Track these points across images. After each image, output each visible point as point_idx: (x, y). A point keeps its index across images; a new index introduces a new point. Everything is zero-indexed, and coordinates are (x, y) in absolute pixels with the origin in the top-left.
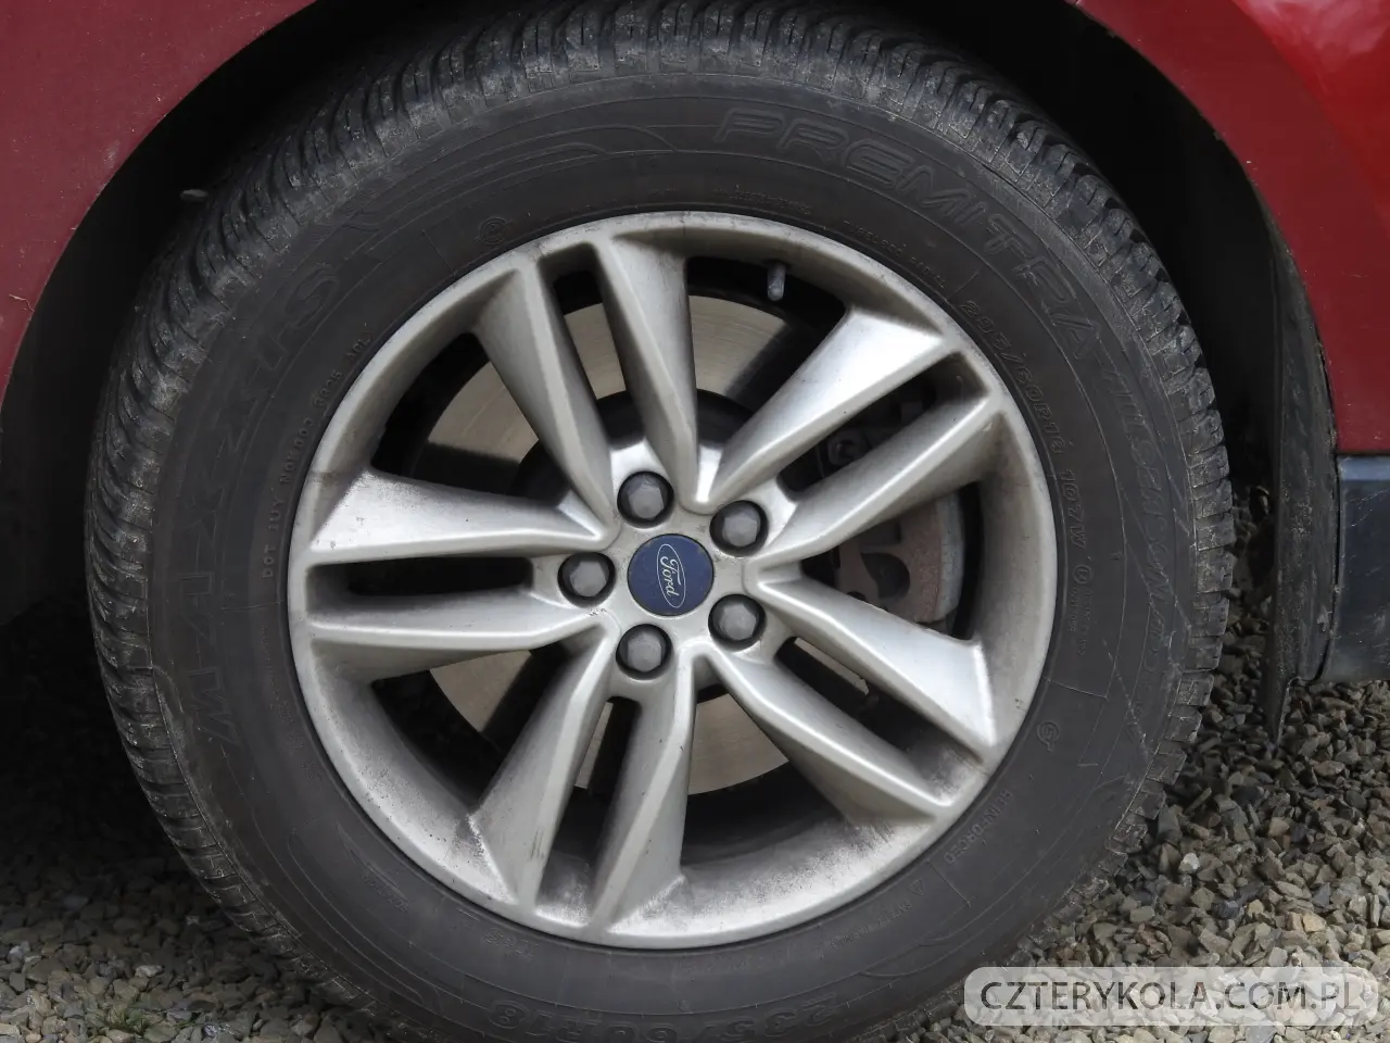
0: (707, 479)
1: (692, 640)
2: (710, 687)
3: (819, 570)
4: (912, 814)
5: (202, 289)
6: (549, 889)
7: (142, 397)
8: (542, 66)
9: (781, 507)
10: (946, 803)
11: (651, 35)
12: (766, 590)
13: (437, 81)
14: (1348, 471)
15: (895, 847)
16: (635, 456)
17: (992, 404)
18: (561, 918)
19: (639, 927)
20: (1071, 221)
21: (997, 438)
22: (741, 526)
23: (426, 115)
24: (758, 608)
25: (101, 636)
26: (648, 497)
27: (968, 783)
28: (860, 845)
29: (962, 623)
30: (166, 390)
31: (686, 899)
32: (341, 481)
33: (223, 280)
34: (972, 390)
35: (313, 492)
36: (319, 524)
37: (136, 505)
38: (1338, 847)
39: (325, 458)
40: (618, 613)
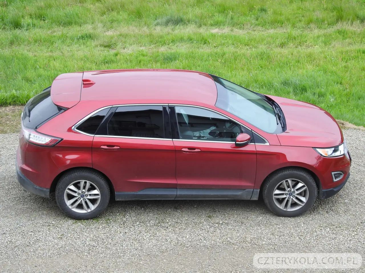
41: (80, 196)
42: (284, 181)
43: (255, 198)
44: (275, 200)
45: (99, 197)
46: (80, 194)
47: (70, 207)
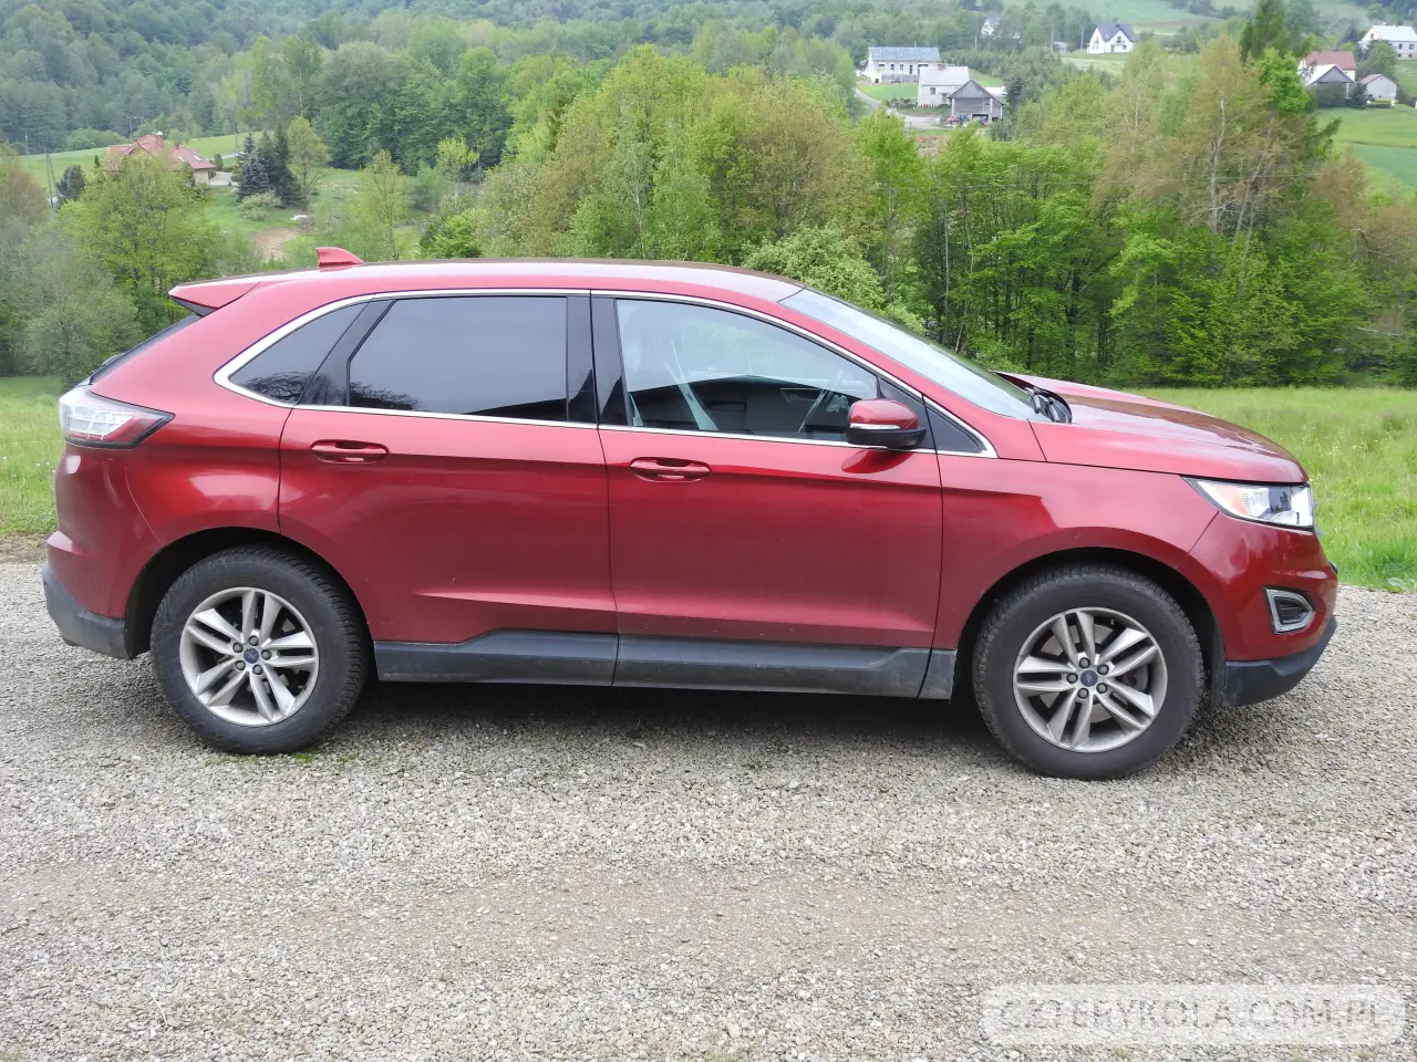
0: (1097, 660)
1: (1093, 692)
2: (1096, 701)
3: (1119, 679)
4: (1137, 729)
5: (998, 618)
6: (1062, 740)
7: (986, 639)
8: (1067, 578)
9: (1111, 666)
10: (1144, 727)
11: (1089, 573)
12: (1108, 682)
13: (1046, 580)
14: (1228, 664)
15: (1133, 735)
16: (1083, 655)
17: (1155, 648)
18: (1065, 745)
19: (1080, 748)
20: (1172, 612)
21: (1156, 654)
22: (1104, 669)
23: (1044, 586)
24: (1106, 686)
25: (975, 685)
26: (1085, 663)
27: (1148, 723)
28: (1125, 734)
29: (1148, 691)
30: (991, 638)
31: (1090, 743)
32: (1024, 657)
33: (1003, 616)
34: (1151, 644)
35: (1019, 658)
36: (1021, 663)
37: (984, 660)
38: (1221, 743)
39: (1021, 652)
40: (1078, 685)
41: (240, 656)
42: (1062, 617)
43: (940, 688)
44: (1023, 702)
45: (314, 660)
46: (241, 646)
47: (204, 699)
